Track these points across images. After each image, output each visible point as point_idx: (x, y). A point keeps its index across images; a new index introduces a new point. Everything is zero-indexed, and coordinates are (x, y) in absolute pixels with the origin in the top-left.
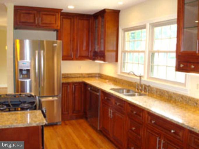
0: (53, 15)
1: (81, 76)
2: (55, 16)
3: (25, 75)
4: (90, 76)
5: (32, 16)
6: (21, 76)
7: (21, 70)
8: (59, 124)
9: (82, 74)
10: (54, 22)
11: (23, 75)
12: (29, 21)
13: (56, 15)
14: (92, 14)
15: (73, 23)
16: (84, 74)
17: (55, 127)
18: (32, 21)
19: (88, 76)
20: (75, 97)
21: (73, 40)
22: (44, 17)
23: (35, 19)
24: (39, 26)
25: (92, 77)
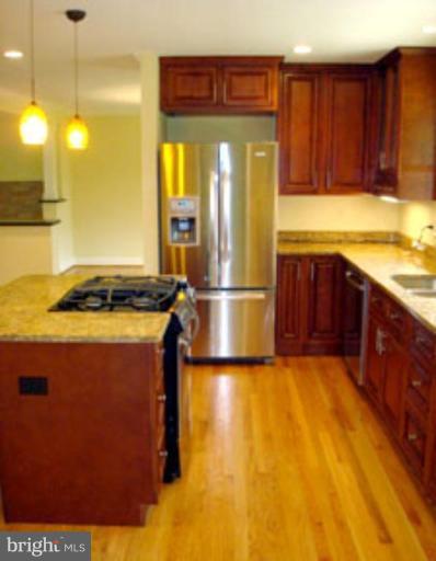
0: (259, 74)
1: (342, 237)
2: (263, 78)
3: (184, 232)
4: (369, 238)
5: (204, 81)
6: (176, 235)
7: (175, 221)
8: (267, 361)
9: (346, 234)
10: (262, 93)
11: (179, 231)
12: (196, 94)
13: (266, 74)
14: (373, 61)
15: (320, 91)
16: (352, 233)
17: (257, 368)
18: (204, 93)
19: (362, 239)
20: (316, 295)
21: (319, 141)
22: (236, 80)
23: (211, 89)
24: (223, 105)
25: (374, 242)
